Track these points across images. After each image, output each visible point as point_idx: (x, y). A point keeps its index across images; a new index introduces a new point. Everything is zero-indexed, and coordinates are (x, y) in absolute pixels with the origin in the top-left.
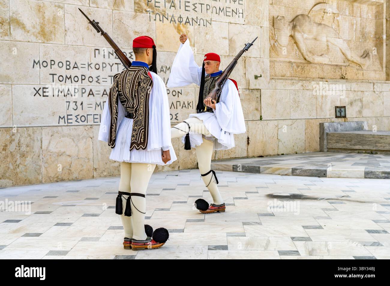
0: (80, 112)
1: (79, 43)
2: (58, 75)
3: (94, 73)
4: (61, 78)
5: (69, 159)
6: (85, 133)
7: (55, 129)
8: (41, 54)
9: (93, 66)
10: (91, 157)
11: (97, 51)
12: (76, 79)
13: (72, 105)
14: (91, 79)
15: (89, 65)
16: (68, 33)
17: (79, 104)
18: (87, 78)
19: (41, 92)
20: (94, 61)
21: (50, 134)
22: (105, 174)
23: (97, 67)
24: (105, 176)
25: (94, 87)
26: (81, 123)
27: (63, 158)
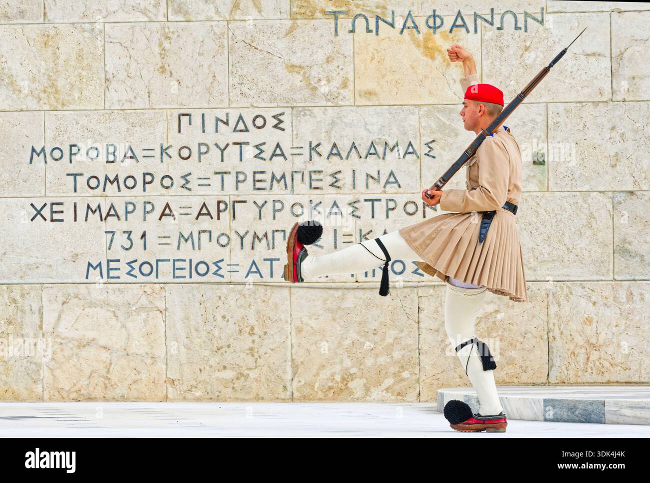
0: (138, 254)
1: (140, 104)
2: (87, 176)
3: (177, 168)
4: (93, 183)
5: (105, 355)
6: (144, 301)
7: (72, 290)
8: (49, 134)
9: (173, 152)
10: (160, 352)
11: (185, 120)
12: (130, 183)
13: (121, 240)
14: (167, 182)
15: (163, 151)
16: (114, 85)
17: (136, 237)
18: (157, 181)
19: (46, 212)
20: (176, 141)
21: (61, 299)
22: (198, 394)
23: (185, 153)
24: (198, 400)
25: (176, 198)
26: (141, 278)
27: (90, 353)
